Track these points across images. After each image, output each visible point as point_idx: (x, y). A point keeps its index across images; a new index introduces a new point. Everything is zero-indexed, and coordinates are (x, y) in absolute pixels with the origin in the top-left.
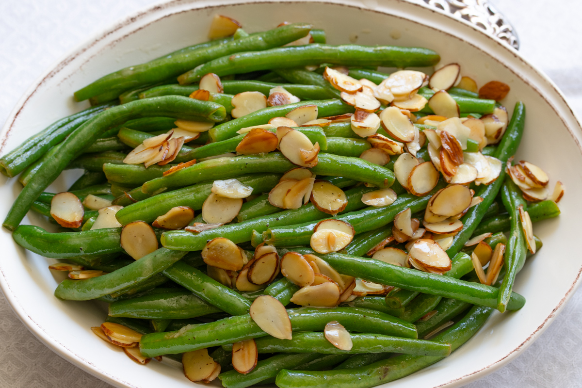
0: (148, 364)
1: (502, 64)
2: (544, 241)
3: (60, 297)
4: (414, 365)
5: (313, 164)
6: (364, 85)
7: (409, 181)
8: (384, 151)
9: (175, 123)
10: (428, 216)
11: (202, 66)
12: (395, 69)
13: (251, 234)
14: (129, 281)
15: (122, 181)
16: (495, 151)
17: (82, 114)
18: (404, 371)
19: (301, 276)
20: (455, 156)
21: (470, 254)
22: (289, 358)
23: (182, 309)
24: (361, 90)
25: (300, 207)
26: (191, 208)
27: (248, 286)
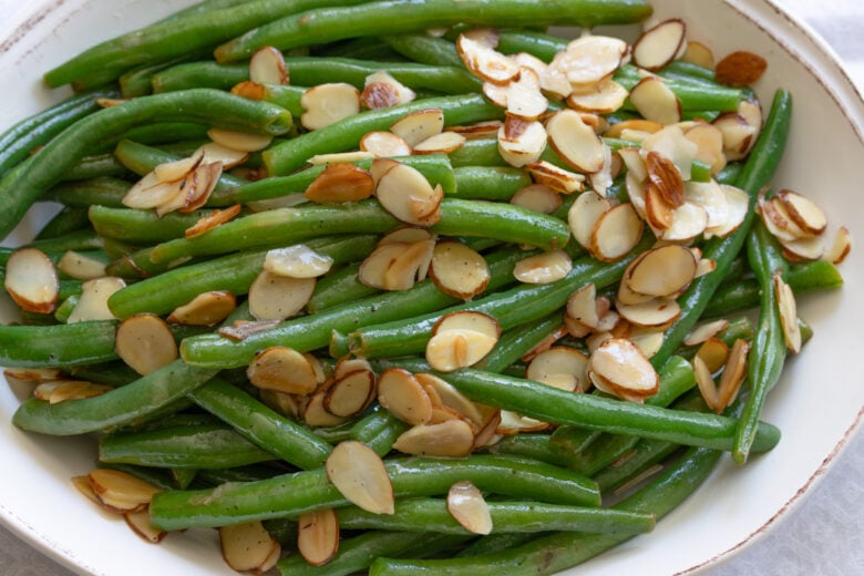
0: (164, 542)
1: (756, 23)
2: (814, 328)
3: (20, 423)
4: (594, 545)
5: (432, 221)
6: (522, 66)
7: (593, 238)
8: (553, 190)
9: (209, 133)
10: (623, 293)
11: (255, 32)
12: (577, 29)
13: (329, 335)
14: (128, 411)
15: (121, 237)
16: (741, 172)
17: (57, 110)
18: (577, 556)
19: (410, 409)
20: (670, 193)
21: (690, 359)
22: (388, 538)
23: (217, 453)
24: (517, 78)
25: (411, 286)
26: (231, 293)
27: (325, 419)
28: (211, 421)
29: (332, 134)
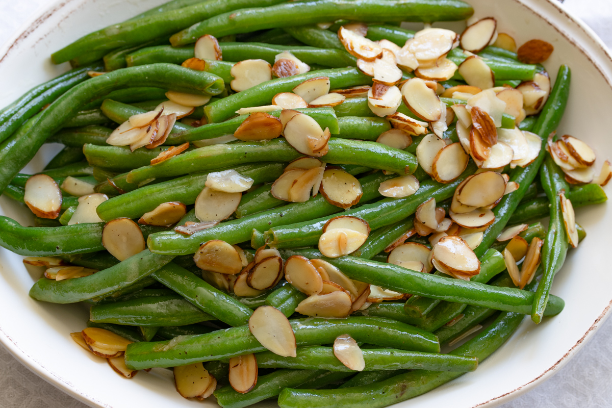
0: (135, 377)
1: (545, 20)
2: (588, 231)
3: (34, 296)
4: (435, 380)
5: (322, 153)
6: (384, 49)
7: (433, 167)
8: (405, 133)
9: (166, 94)
10: (455, 205)
11: (198, 25)
12: (421, 24)
13: (250, 233)
14: (111, 285)
15: (106, 165)
16: (535, 123)
17: (60, 79)
18: (423, 388)
19: (307, 284)
20: (487, 136)
21: (501, 251)
22: (292, 374)
23: (173, 316)
24: (380, 57)
25: (308, 200)
26: (182, 203)
27: (248, 291)
28: (168, 293)
29: (252, 94)
